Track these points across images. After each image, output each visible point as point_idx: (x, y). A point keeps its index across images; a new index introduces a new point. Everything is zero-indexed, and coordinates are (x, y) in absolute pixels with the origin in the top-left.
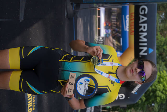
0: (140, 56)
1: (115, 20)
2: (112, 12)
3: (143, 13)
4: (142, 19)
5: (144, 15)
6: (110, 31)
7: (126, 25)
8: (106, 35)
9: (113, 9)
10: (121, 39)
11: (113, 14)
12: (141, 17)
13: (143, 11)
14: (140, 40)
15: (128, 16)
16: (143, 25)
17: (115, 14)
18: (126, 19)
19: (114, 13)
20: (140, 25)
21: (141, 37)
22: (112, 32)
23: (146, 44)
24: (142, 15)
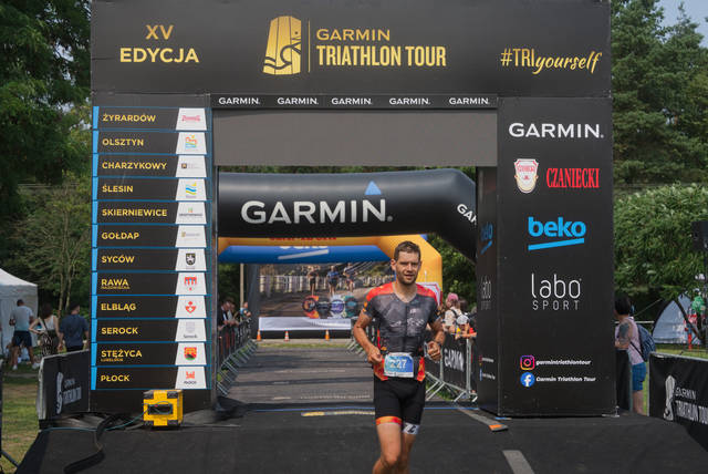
0: (390, 218)
1: (301, 279)
2: (273, 290)
3: (263, 214)
4: (279, 214)
5: (269, 209)
12: (273, 218)
13: (256, 213)
14: (343, 219)
17: (279, 278)
20: (297, 220)
21: (332, 217)
23: (354, 204)
24: (268, 216)
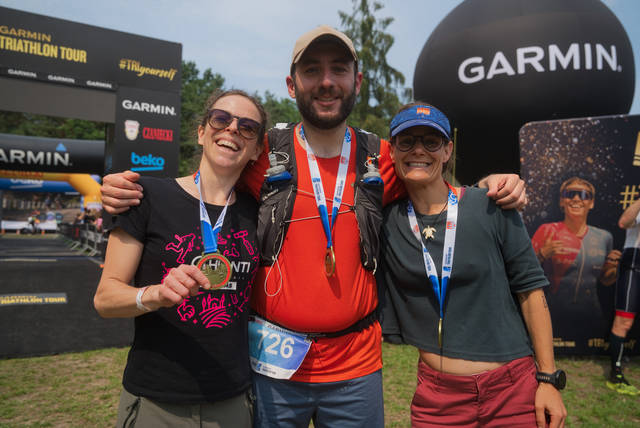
0: (71, 164)
1: (29, 203)
2: (11, 207)
6: (50, 213)
7: (31, 184)
8: (57, 219)
9: (4, 206)
10: (67, 193)
11: (15, 206)
15: (12, 180)
16: (13, 156)
17: (15, 201)
18: (20, 184)
19: (12, 204)
21: (35, 160)
22: (51, 209)
